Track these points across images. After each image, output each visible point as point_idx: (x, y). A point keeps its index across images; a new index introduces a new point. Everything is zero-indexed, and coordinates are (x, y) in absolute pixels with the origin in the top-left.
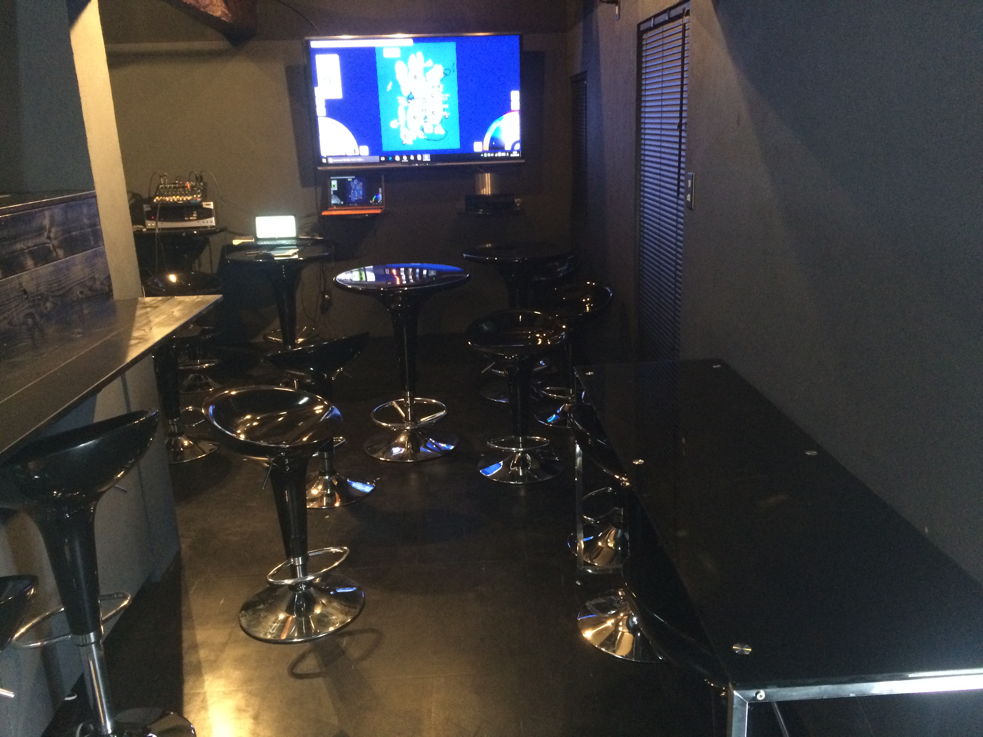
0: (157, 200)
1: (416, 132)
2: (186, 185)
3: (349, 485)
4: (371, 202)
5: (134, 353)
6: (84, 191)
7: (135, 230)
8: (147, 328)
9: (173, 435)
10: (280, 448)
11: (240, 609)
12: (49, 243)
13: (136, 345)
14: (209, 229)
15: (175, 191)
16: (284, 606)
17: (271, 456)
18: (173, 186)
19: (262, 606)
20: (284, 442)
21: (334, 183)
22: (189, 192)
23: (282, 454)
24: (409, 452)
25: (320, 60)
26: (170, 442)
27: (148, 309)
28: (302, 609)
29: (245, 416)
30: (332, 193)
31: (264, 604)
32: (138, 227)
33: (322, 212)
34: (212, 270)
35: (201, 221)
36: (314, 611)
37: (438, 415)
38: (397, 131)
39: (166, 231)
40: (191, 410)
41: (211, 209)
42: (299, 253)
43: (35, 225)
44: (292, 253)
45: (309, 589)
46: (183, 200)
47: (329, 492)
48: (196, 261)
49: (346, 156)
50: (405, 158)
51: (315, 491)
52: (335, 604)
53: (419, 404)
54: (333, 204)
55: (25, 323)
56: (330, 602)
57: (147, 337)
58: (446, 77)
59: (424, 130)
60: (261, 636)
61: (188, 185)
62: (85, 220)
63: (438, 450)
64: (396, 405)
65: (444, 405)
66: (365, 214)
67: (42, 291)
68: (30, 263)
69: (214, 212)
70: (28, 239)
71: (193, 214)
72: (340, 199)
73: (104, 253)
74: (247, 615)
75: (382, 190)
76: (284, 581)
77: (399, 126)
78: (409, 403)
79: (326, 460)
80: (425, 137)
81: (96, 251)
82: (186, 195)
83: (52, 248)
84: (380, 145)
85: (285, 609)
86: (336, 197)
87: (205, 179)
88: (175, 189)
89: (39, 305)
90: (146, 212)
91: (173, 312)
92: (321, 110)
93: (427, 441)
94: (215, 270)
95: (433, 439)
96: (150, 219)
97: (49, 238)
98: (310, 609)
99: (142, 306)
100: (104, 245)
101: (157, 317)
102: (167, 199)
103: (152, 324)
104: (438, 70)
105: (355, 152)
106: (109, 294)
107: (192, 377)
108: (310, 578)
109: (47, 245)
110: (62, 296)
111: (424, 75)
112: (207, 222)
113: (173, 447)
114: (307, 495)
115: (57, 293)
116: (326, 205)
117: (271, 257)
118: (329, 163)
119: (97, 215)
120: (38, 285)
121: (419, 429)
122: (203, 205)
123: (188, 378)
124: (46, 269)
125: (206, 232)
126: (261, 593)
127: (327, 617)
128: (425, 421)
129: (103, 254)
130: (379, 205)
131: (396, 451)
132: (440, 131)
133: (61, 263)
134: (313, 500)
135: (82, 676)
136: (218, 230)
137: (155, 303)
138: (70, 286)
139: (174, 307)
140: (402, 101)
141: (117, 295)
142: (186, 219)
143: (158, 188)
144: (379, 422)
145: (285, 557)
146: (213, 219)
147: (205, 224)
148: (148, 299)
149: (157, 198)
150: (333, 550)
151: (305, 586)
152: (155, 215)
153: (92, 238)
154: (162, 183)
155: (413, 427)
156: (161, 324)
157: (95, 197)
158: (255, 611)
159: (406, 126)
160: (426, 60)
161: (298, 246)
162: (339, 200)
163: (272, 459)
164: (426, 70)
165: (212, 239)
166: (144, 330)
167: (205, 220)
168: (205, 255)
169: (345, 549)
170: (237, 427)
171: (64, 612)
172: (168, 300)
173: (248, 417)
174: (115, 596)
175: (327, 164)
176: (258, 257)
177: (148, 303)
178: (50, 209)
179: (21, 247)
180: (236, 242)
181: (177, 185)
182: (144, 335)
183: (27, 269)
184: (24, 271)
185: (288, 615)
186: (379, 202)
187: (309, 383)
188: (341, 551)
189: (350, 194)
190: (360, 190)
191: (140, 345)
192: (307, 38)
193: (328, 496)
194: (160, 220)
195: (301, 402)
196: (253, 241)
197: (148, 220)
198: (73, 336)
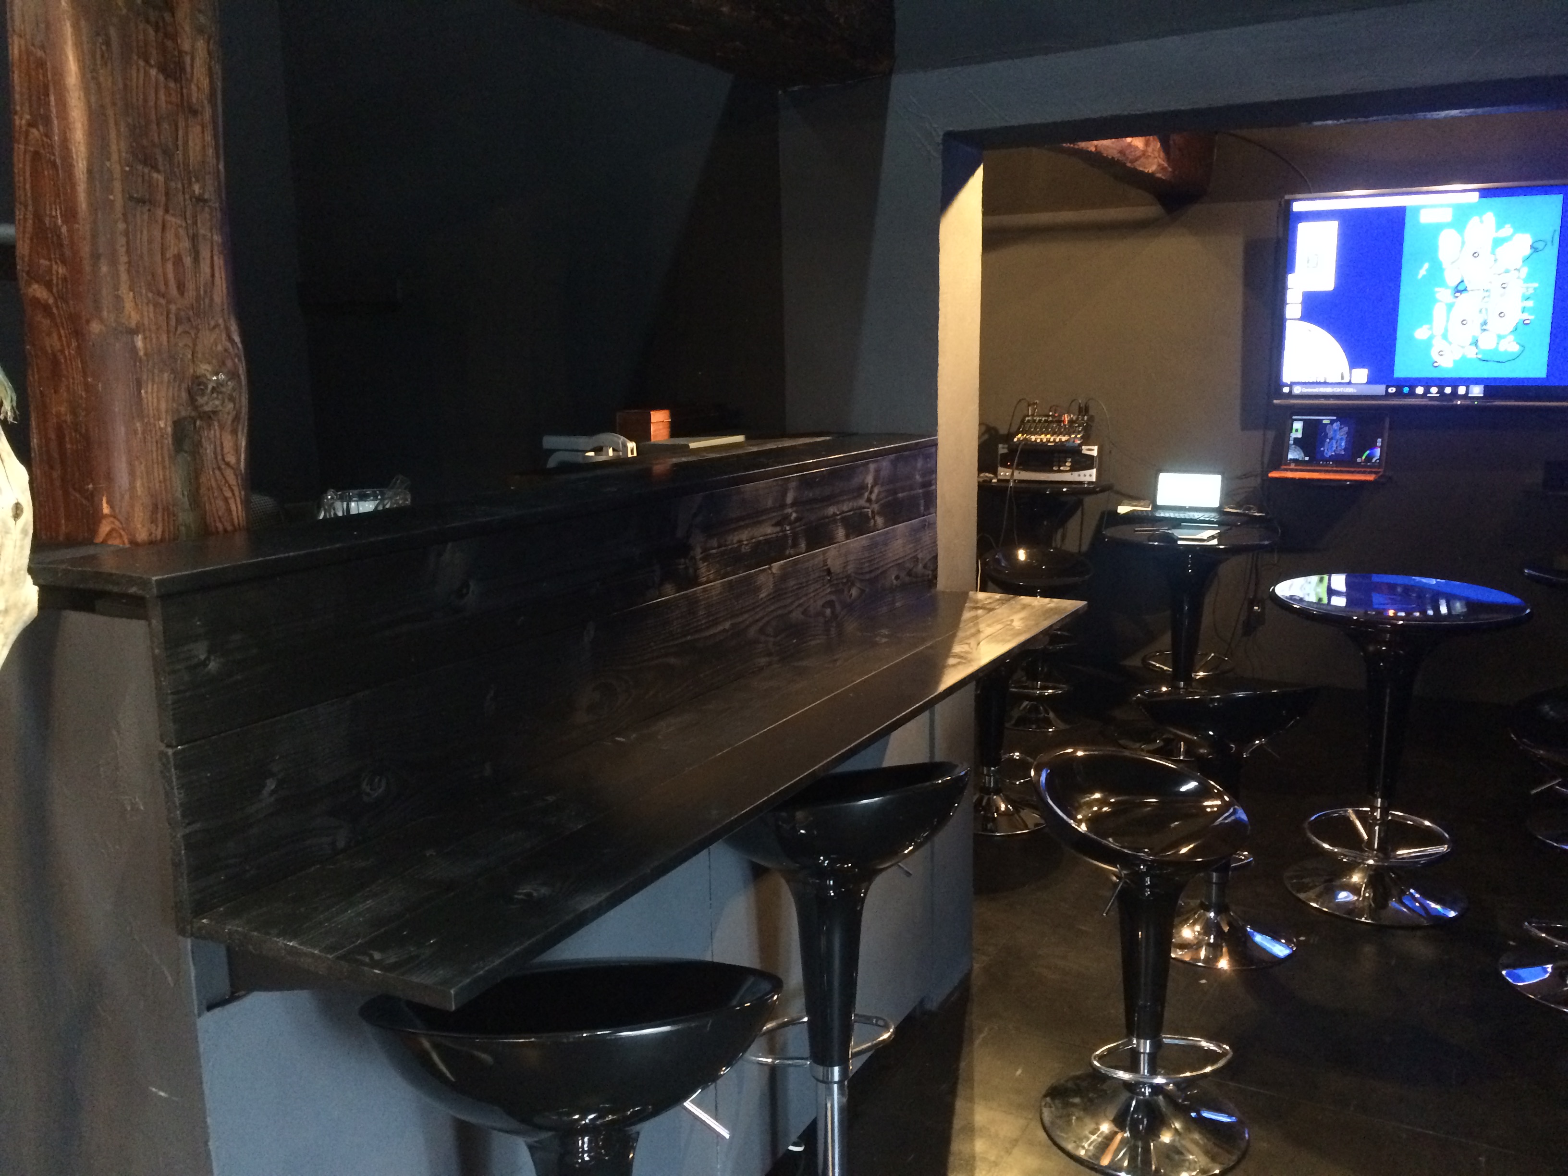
0: (1019, 439)
1: (1463, 347)
2: (1063, 419)
3: (1248, 938)
4: (1359, 460)
5: (950, 679)
6: (923, 437)
7: (981, 480)
8: (973, 641)
9: (986, 790)
10: (1139, 858)
11: (1044, 1092)
12: (868, 508)
13: (954, 666)
14: (1086, 486)
15: (1045, 427)
16: (1112, 1112)
17: (1122, 868)
18: (1043, 419)
19: (1077, 1100)
20: (1146, 850)
21: (1298, 426)
22: (1065, 429)
23: (1142, 867)
24: (1366, 903)
25: (1305, 232)
26: (980, 800)
27: (980, 612)
28: (1141, 1127)
29: (1093, 793)
30: (1291, 442)
31: (1081, 1097)
32: (987, 477)
33: (1270, 472)
34: (1080, 545)
35: (1076, 474)
36: (1160, 1138)
37: (1431, 850)
38: (1428, 344)
39: (1023, 485)
40: (1018, 758)
41: (1093, 456)
42: (1219, 536)
43: (856, 481)
44: (1207, 536)
45: (1155, 1098)
46: (1054, 441)
47: (1212, 941)
48: (1060, 532)
49: (1325, 383)
50: (1434, 390)
51: (1188, 933)
52: (1196, 1136)
53: (1398, 824)
54: (1291, 459)
55: (821, 614)
56: (1187, 1129)
57: (969, 656)
58: (1535, 255)
59: (1479, 344)
60: (1070, 1147)
61: (1066, 418)
62: (918, 477)
63: (1423, 913)
64: (1353, 817)
65: (1447, 836)
66: (1346, 481)
67: (849, 572)
68: (841, 533)
69: (1096, 463)
70: (843, 501)
71: (1066, 462)
72: (1304, 452)
73: (935, 523)
74: (1053, 1106)
75: (1382, 442)
76: (1117, 1071)
77: (1431, 337)
78: (1378, 818)
79: (1214, 886)
80: (1480, 356)
81: (925, 520)
82: (1060, 434)
83: (870, 515)
84: (1391, 366)
85: (1112, 1118)
86: (1298, 448)
87: (1092, 412)
88: (1046, 424)
89: (843, 590)
90: (1002, 454)
91: (1012, 621)
92: (1293, 308)
93: (1403, 892)
94: (1085, 548)
95: (1417, 891)
96: (1005, 466)
97: (869, 500)
98: (1153, 1131)
99: (972, 605)
100: (936, 513)
101: (989, 626)
102: (1033, 438)
103: (982, 636)
104: (1523, 242)
105: (1342, 378)
106: (932, 581)
107: (1027, 706)
108: (1159, 1080)
109: (866, 510)
110: (872, 582)
111: (1493, 253)
112: (1085, 476)
113: (984, 809)
114: (1175, 935)
115: (867, 577)
116: (1278, 460)
117: (1174, 540)
118: (1293, 394)
119: (934, 471)
120: (846, 564)
121: (1391, 869)
122: (1082, 450)
123: (1020, 707)
124: (859, 542)
125: (1080, 491)
126: (1078, 1078)
127: (1180, 1153)
128: (1405, 856)
129: (931, 526)
130: (1373, 466)
131: (1343, 896)
132: (1511, 346)
133: (879, 535)
134: (1184, 946)
135: (814, 1123)
136: (1098, 489)
137: (990, 603)
138: (884, 568)
139: (1016, 613)
140: (1444, 294)
141: (943, 583)
142: (1055, 468)
143: (1023, 421)
144: (1317, 841)
145: (1124, 1031)
146: (1094, 472)
147: (1082, 479)
148: (981, 595)
149: (1020, 435)
150: (1205, 1044)
151: (1150, 1090)
152: (1012, 462)
153: (922, 502)
154: (1030, 414)
155: (1380, 864)
156: (993, 638)
157: (935, 444)
158: (1067, 1105)
159: (1445, 336)
160: (1500, 226)
161: (1220, 523)
162: (1302, 455)
163: (1125, 872)
164: (1498, 242)
165: (1088, 500)
166: (969, 644)
167: (1082, 473)
168: (1073, 525)
169: (1225, 1049)
170: (1078, 809)
171: (805, 1024)
172: (1008, 600)
173: (1097, 796)
174: (874, 1021)
175: (1290, 395)
176: (1152, 538)
177: (981, 601)
178: (876, 461)
179: (834, 513)
180: (1122, 510)
181: (1051, 419)
182: (967, 652)
183: (835, 541)
184: (835, 543)
185: (1116, 1129)
186: (1374, 460)
187: (1203, 754)
188: (1218, 1051)
189: (1323, 446)
190: (1342, 439)
191: (960, 667)
192: (1287, 197)
193: (1209, 945)
194: (1017, 469)
195: (1183, 789)
196: (1150, 509)
197: (1002, 466)
198: (877, 639)
